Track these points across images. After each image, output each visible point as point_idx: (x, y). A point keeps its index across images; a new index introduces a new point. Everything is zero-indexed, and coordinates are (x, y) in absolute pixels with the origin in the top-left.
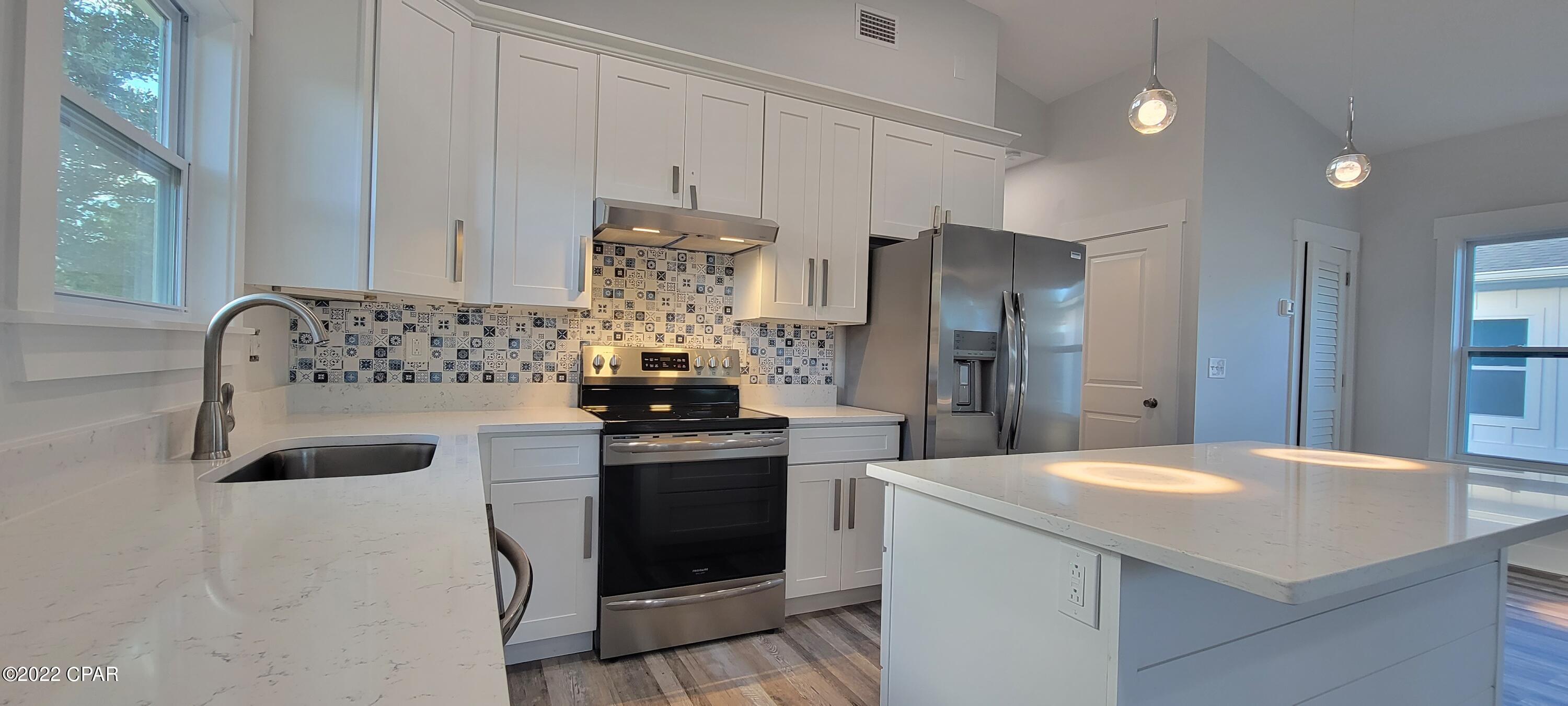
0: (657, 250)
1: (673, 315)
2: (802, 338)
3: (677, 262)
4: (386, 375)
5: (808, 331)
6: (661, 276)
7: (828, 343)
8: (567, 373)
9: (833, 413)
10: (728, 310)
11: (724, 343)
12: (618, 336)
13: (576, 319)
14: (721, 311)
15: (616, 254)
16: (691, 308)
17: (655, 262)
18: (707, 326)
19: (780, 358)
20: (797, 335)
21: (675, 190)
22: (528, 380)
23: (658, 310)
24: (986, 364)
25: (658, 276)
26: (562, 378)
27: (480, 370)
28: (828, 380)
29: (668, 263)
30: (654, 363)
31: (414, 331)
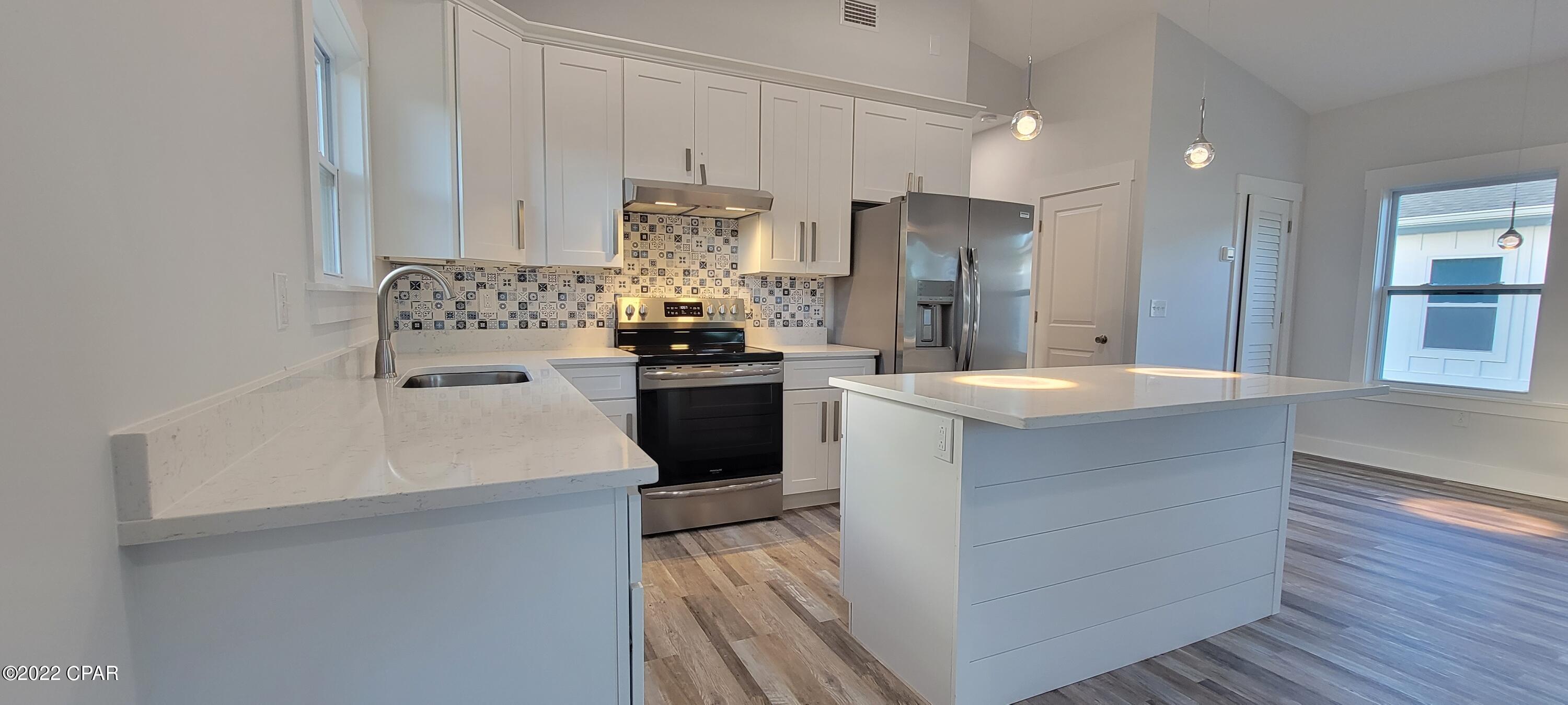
0: (674, 217)
1: (688, 271)
2: (796, 289)
3: (691, 226)
4: (465, 323)
5: (802, 282)
6: (678, 239)
7: (819, 292)
8: (605, 320)
9: (824, 349)
10: (734, 266)
11: (732, 293)
12: (645, 289)
13: (610, 276)
14: (728, 267)
15: (641, 222)
16: (703, 265)
17: (672, 227)
18: (716, 280)
19: (779, 305)
20: (792, 286)
21: (688, 168)
22: (575, 326)
23: (676, 267)
24: (945, 308)
25: (675, 239)
26: (601, 324)
27: (536, 318)
28: (820, 323)
29: (683, 228)
30: (674, 311)
31: (485, 288)
